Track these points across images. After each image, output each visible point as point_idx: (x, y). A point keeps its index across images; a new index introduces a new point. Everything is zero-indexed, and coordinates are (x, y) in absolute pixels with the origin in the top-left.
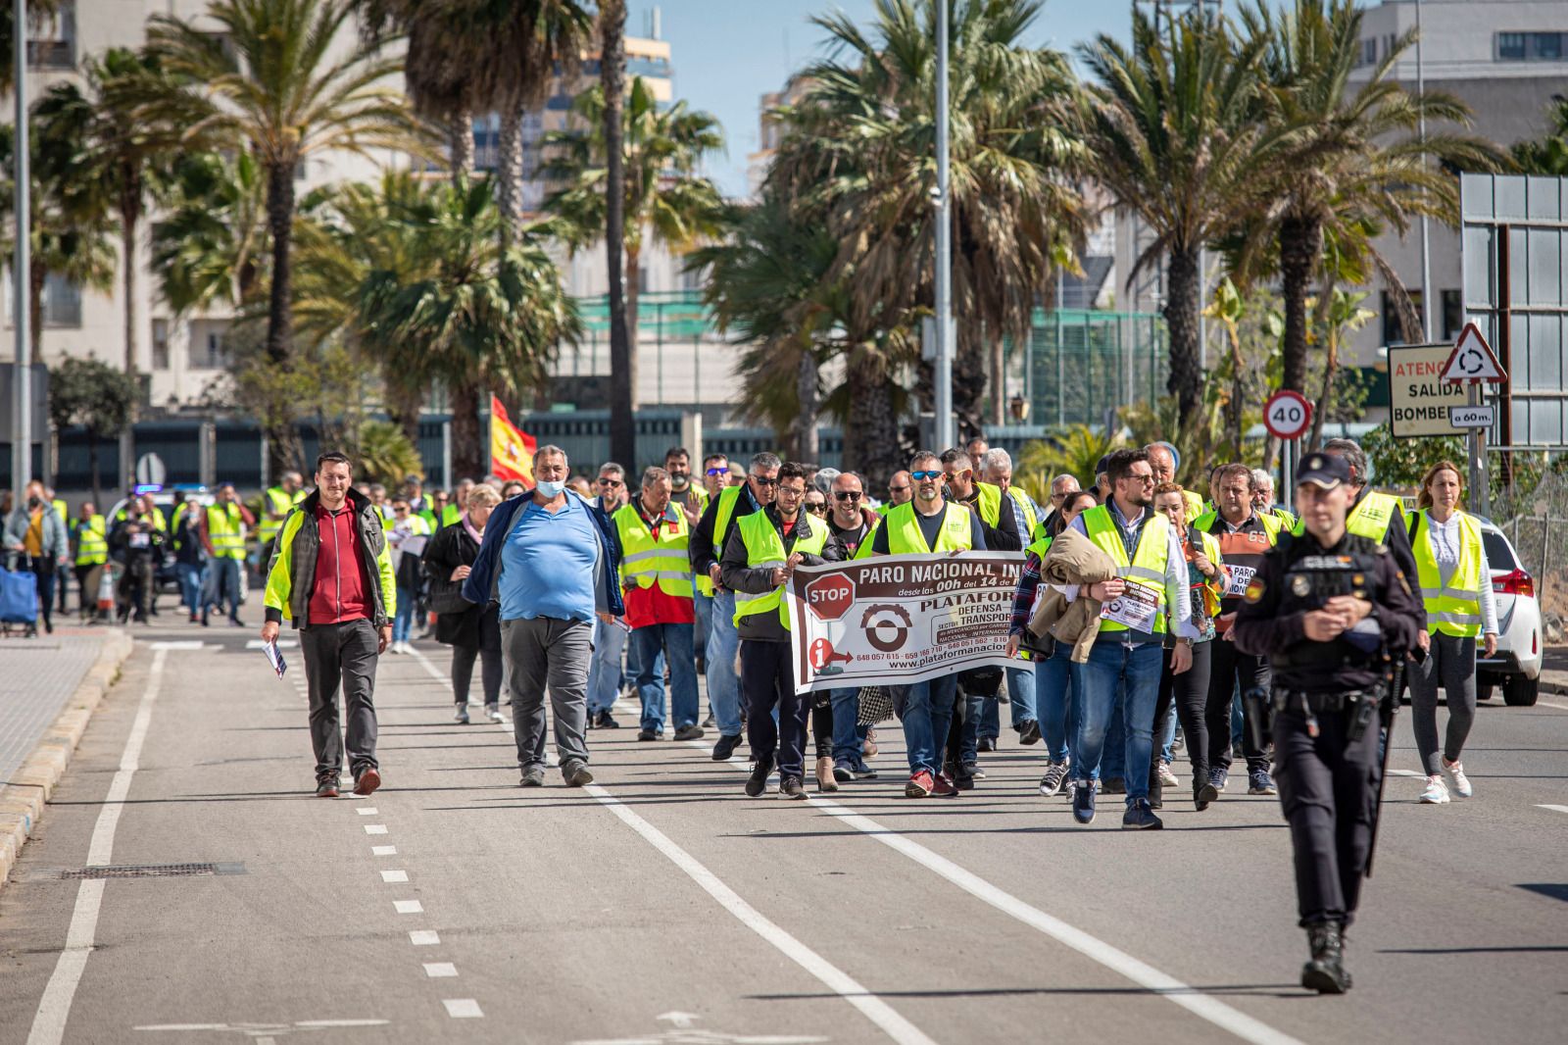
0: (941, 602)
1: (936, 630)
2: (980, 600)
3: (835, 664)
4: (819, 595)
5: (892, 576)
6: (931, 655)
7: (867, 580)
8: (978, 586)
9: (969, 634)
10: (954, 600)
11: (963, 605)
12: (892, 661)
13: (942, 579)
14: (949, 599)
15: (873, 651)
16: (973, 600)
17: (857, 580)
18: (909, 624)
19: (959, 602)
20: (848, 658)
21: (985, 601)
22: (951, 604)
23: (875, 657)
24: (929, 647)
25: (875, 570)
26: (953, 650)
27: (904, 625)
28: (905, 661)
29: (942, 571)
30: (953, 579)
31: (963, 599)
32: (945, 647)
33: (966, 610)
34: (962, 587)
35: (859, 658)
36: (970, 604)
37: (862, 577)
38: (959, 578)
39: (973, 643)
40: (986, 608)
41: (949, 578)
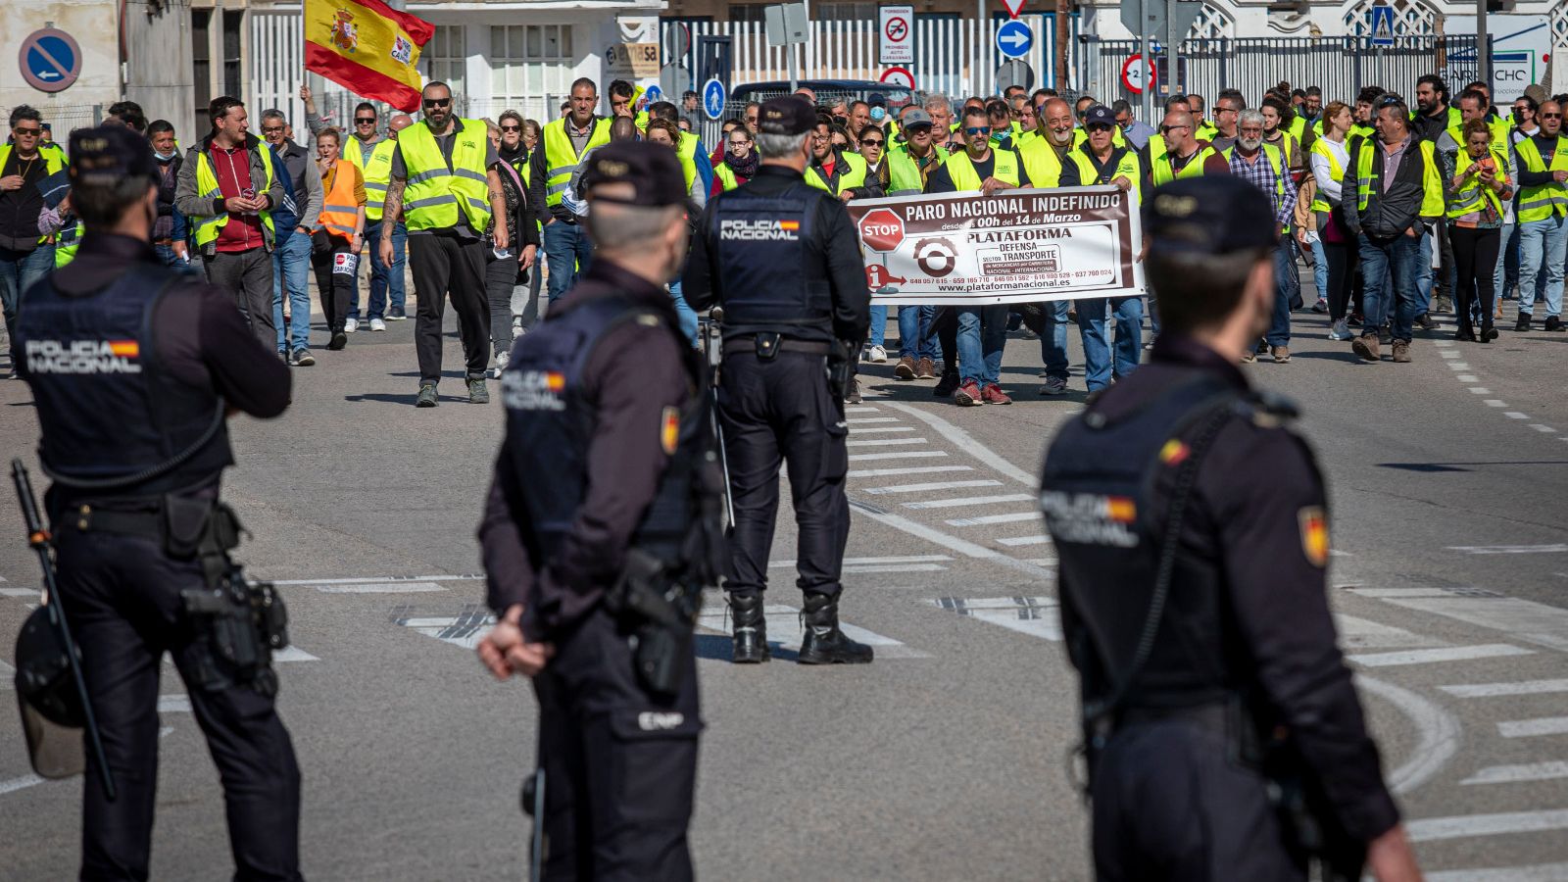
0: (983, 237)
1: (982, 263)
2: (1017, 239)
3: (890, 285)
4: (873, 230)
5: (935, 213)
6: (978, 283)
7: (913, 217)
8: (1014, 224)
9: (1013, 270)
10: (995, 237)
11: (1003, 242)
12: (941, 285)
13: (982, 216)
14: (990, 235)
15: (925, 276)
16: (1012, 239)
17: (904, 217)
18: (956, 254)
19: (999, 239)
20: (903, 281)
21: (1022, 240)
22: (992, 240)
23: (926, 281)
24: (977, 276)
25: (919, 208)
26: (999, 283)
27: (951, 255)
28: (953, 285)
29: (981, 208)
30: (992, 216)
31: (1003, 236)
32: (992, 279)
33: (1006, 247)
34: (1001, 225)
35: (912, 282)
36: (1009, 241)
37: (909, 214)
38: (998, 215)
39: (1016, 279)
40: (1023, 246)
41: (988, 215)
